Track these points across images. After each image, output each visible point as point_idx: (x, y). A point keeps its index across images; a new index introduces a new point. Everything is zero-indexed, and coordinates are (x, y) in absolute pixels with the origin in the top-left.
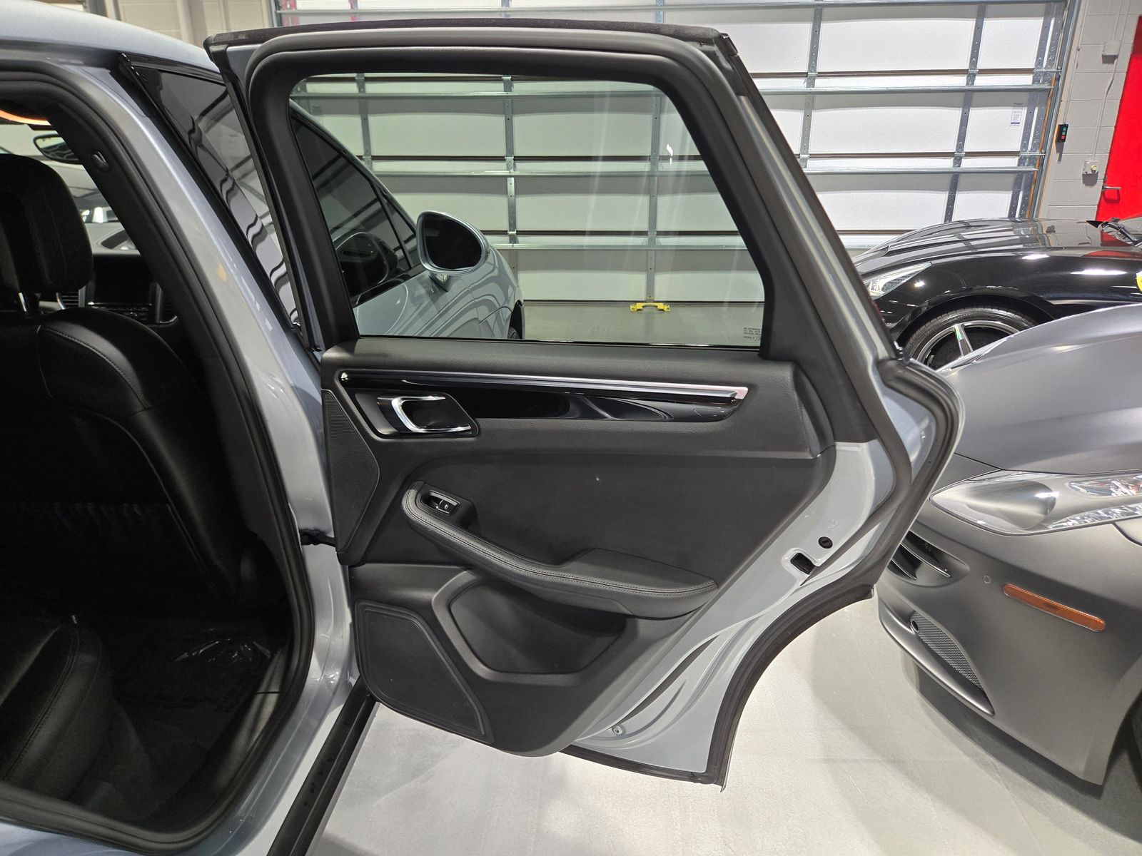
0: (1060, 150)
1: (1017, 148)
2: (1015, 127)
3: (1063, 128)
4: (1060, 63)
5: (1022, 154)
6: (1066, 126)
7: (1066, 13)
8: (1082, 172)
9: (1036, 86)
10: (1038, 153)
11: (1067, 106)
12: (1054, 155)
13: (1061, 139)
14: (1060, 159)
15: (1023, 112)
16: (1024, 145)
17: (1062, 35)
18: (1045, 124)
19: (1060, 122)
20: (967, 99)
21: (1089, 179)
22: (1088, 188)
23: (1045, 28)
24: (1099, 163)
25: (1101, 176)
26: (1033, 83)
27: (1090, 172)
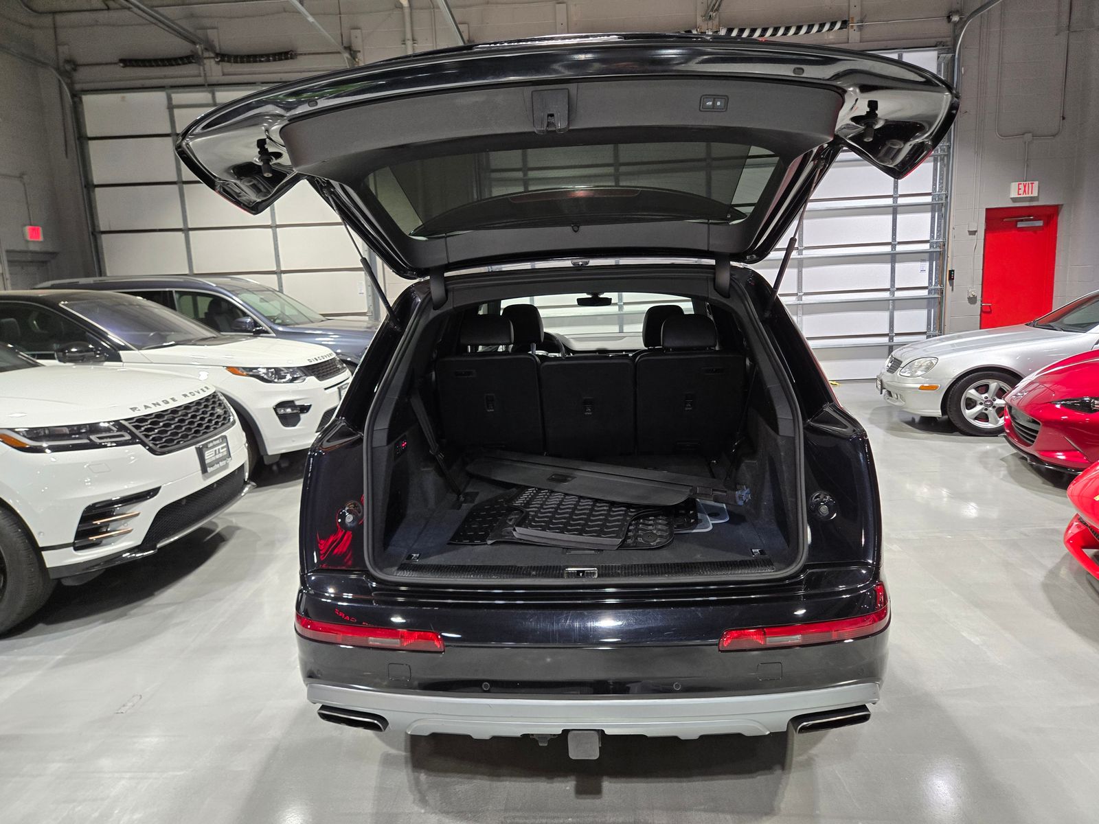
0: (952, 285)
1: (926, 284)
2: (923, 273)
3: (951, 272)
4: (944, 237)
5: (930, 288)
6: (953, 271)
7: (943, 209)
8: (967, 296)
9: (932, 250)
10: (939, 287)
11: (952, 259)
12: (949, 288)
13: (951, 278)
14: (952, 290)
15: (927, 264)
16: (930, 283)
17: (943, 221)
18: (941, 270)
19: (949, 269)
20: (893, 258)
21: (972, 300)
22: (972, 306)
23: (933, 218)
24: (977, 291)
25: (979, 298)
26: (930, 248)
27: (972, 296)
